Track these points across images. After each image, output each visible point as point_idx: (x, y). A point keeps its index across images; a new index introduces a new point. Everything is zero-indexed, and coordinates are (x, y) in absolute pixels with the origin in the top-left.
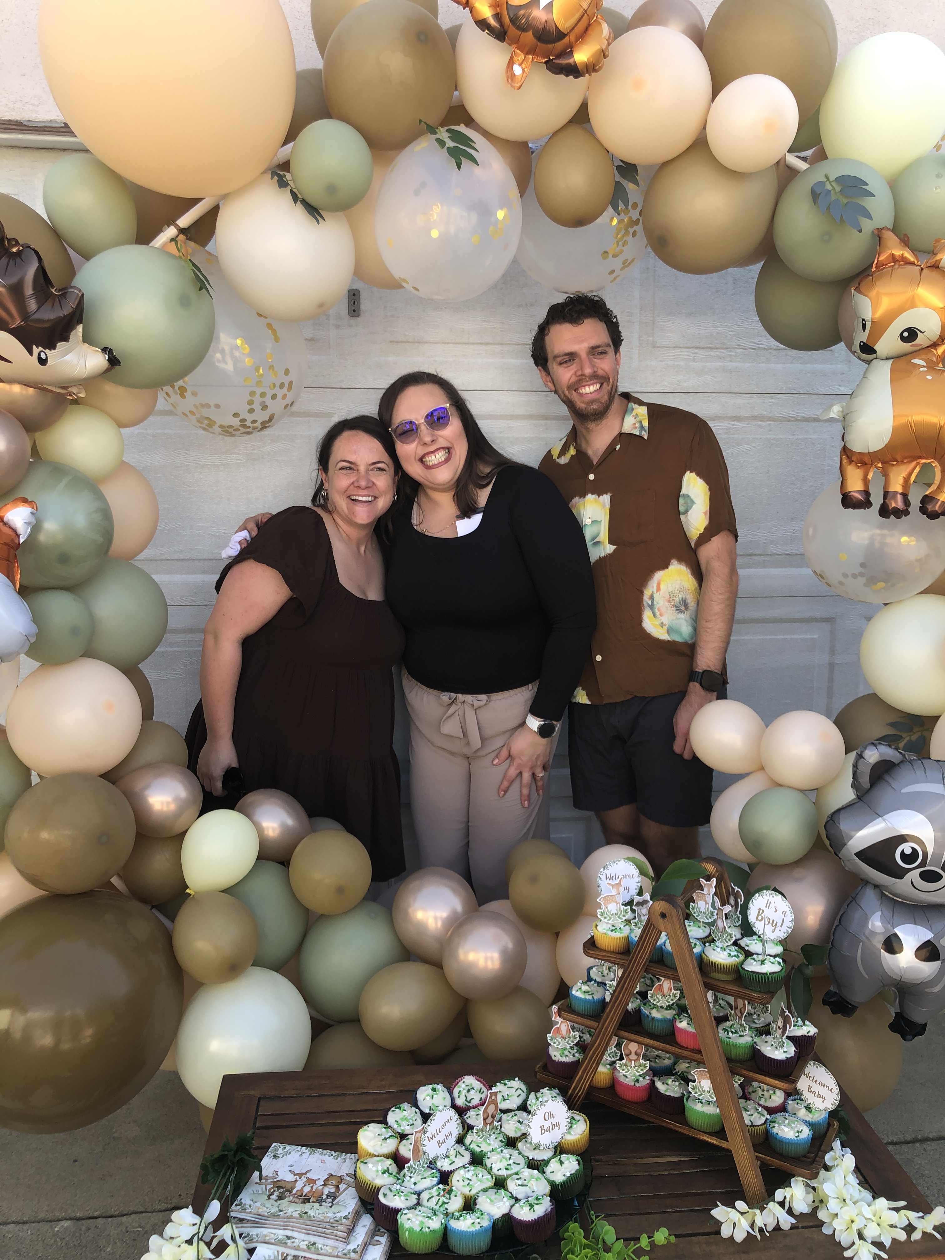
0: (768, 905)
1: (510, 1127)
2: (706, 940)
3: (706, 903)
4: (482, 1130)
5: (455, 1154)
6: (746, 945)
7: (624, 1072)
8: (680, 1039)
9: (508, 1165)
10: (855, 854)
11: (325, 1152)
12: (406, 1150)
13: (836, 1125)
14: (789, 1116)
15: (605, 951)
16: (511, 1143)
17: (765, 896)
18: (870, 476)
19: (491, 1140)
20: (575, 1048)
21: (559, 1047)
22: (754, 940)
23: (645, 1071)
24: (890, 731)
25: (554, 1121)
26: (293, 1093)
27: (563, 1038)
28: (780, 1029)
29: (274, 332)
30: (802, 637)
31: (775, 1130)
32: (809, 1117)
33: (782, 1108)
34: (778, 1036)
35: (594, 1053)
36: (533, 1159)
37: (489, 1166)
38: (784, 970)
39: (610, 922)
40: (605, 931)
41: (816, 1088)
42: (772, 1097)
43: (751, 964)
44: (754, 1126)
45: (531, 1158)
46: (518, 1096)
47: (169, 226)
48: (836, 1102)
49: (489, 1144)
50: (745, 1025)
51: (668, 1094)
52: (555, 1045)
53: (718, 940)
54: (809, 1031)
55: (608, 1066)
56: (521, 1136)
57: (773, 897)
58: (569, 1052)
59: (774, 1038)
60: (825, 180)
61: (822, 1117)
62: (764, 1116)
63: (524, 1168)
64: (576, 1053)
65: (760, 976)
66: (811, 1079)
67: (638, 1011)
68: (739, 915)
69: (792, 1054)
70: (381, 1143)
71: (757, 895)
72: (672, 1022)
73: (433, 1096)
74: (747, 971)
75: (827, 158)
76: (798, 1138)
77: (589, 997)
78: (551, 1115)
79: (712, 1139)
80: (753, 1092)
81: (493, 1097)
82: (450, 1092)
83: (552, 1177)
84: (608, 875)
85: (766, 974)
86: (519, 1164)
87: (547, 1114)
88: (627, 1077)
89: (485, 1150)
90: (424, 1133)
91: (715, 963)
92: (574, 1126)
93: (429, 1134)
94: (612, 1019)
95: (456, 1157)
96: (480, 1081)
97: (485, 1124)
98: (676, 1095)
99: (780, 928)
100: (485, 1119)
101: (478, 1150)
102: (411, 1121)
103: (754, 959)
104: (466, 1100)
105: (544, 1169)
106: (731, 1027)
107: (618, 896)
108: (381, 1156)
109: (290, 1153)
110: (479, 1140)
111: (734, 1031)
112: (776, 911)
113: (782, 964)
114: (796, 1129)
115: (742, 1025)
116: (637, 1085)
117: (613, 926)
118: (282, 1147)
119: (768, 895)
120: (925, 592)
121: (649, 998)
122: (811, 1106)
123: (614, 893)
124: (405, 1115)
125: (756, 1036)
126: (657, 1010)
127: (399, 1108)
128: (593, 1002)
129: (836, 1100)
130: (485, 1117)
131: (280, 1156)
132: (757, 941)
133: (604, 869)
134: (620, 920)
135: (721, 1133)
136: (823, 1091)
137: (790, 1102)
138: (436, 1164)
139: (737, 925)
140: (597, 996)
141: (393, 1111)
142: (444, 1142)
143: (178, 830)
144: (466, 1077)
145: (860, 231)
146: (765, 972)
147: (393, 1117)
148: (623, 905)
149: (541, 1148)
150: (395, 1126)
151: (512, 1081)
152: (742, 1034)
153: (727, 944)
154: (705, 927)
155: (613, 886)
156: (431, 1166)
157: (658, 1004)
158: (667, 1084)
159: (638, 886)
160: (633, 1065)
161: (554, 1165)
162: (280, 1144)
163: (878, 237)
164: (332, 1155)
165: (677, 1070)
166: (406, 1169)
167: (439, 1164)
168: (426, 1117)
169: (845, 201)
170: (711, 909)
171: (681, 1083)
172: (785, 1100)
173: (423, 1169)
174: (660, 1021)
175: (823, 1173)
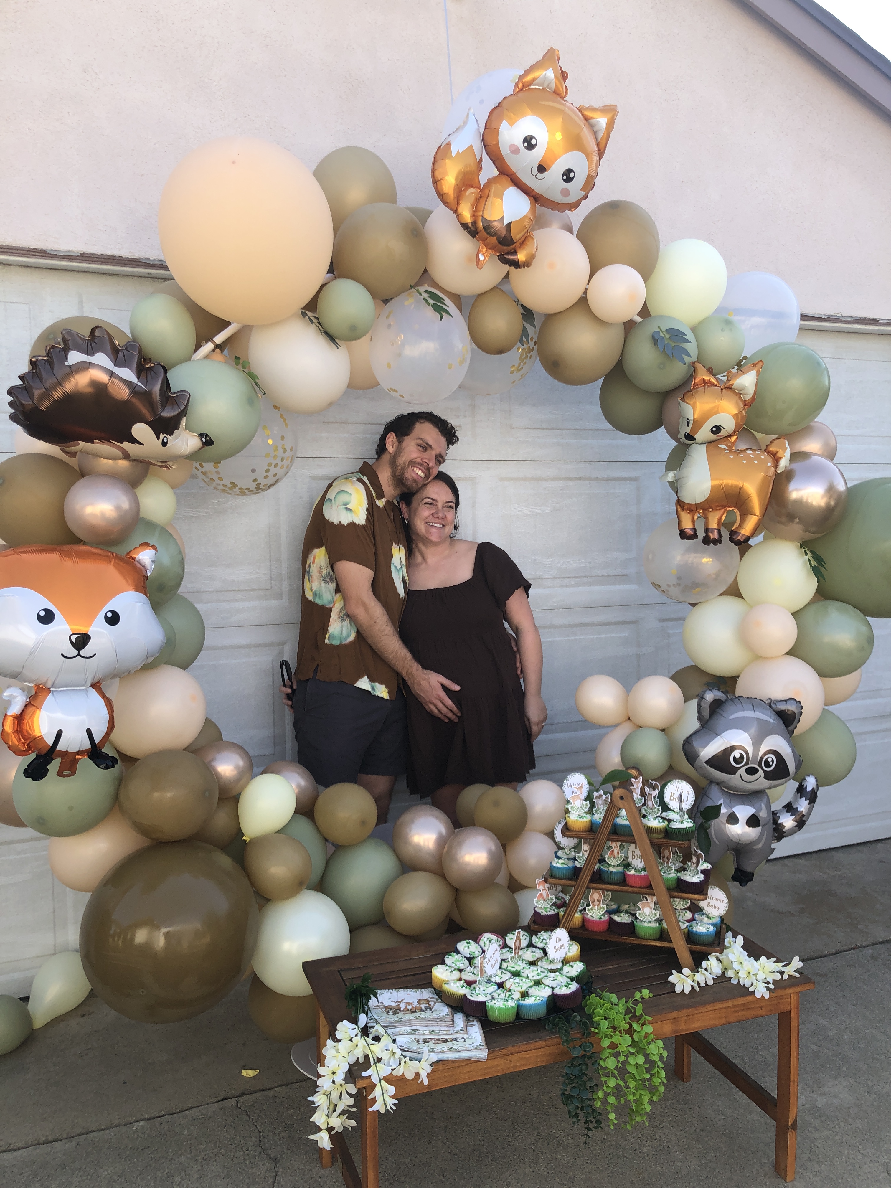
0: (677, 789)
1: (528, 955)
3: (636, 794)
4: (514, 957)
5: (501, 973)
6: (667, 816)
7: (591, 914)
8: (630, 882)
9: (537, 973)
11: (406, 990)
12: (468, 976)
13: (724, 926)
14: (699, 922)
15: (576, 832)
16: (532, 963)
17: (674, 784)
18: (696, 517)
19: (520, 964)
20: (553, 906)
21: (543, 906)
22: (671, 812)
23: (604, 911)
25: (561, 943)
26: (360, 965)
27: (545, 900)
28: (694, 867)
31: (694, 929)
32: (710, 921)
33: (693, 919)
35: (575, 901)
36: (552, 969)
37: (525, 976)
38: (694, 825)
39: (577, 813)
40: (576, 818)
41: (713, 903)
42: (685, 914)
43: (675, 825)
44: (682, 929)
45: (550, 968)
46: (525, 939)
47: (207, 342)
49: (520, 966)
50: (671, 867)
51: (623, 922)
52: (540, 906)
53: (649, 814)
54: (708, 867)
55: (579, 913)
56: (538, 959)
57: (680, 783)
58: (550, 909)
59: (690, 871)
60: (658, 330)
61: (718, 920)
62: (685, 924)
63: (548, 973)
64: (555, 909)
65: (682, 830)
67: (600, 870)
68: (658, 798)
69: (703, 879)
70: (449, 975)
71: (669, 784)
72: (624, 874)
73: (468, 947)
74: (673, 829)
76: (709, 932)
77: (565, 867)
78: (560, 939)
79: (656, 943)
81: (518, 935)
82: (478, 943)
83: (569, 974)
84: (569, 785)
85: (686, 828)
86: (545, 972)
87: (557, 939)
88: (594, 916)
89: (518, 969)
90: (485, 959)
91: (651, 828)
92: (571, 948)
93: (487, 959)
94: (586, 877)
95: (502, 975)
96: (495, 935)
97: (515, 953)
98: (629, 922)
99: (686, 803)
101: (514, 970)
102: (461, 962)
103: (675, 822)
105: (561, 972)
107: (582, 795)
108: (454, 981)
110: (513, 965)
111: (664, 871)
112: (683, 792)
113: (692, 823)
114: (706, 928)
115: (669, 867)
116: (602, 919)
117: (579, 815)
119: (676, 782)
120: (722, 594)
121: (606, 860)
122: (710, 915)
123: (578, 793)
124: (456, 959)
125: (678, 872)
126: (612, 867)
127: (451, 955)
128: (568, 869)
129: (726, 908)
130: (515, 949)
131: (380, 996)
132: (674, 813)
133: (566, 781)
134: (584, 811)
135: (661, 938)
136: (718, 904)
137: (697, 916)
138: (491, 980)
139: (658, 804)
140: (571, 865)
141: (447, 957)
142: (494, 965)
143: (236, 791)
144: (485, 934)
145: (684, 364)
147: (448, 961)
148: (584, 800)
149: (555, 961)
150: (453, 965)
151: (517, 932)
152: (670, 872)
153: (656, 816)
155: (577, 788)
156: (489, 981)
157: (612, 864)
158: (621, 917)
159: (587, 790)
160: (596, 909)
161: (567, 968)
165: (622, 910)
167: (493, 980)
168: (470, 959)
169: (674, 345)
170: (640, 798)
171: (629, 915)
172: (693, 916)
173: (485, 983)
174: (615, 873)
175: (725, 951)
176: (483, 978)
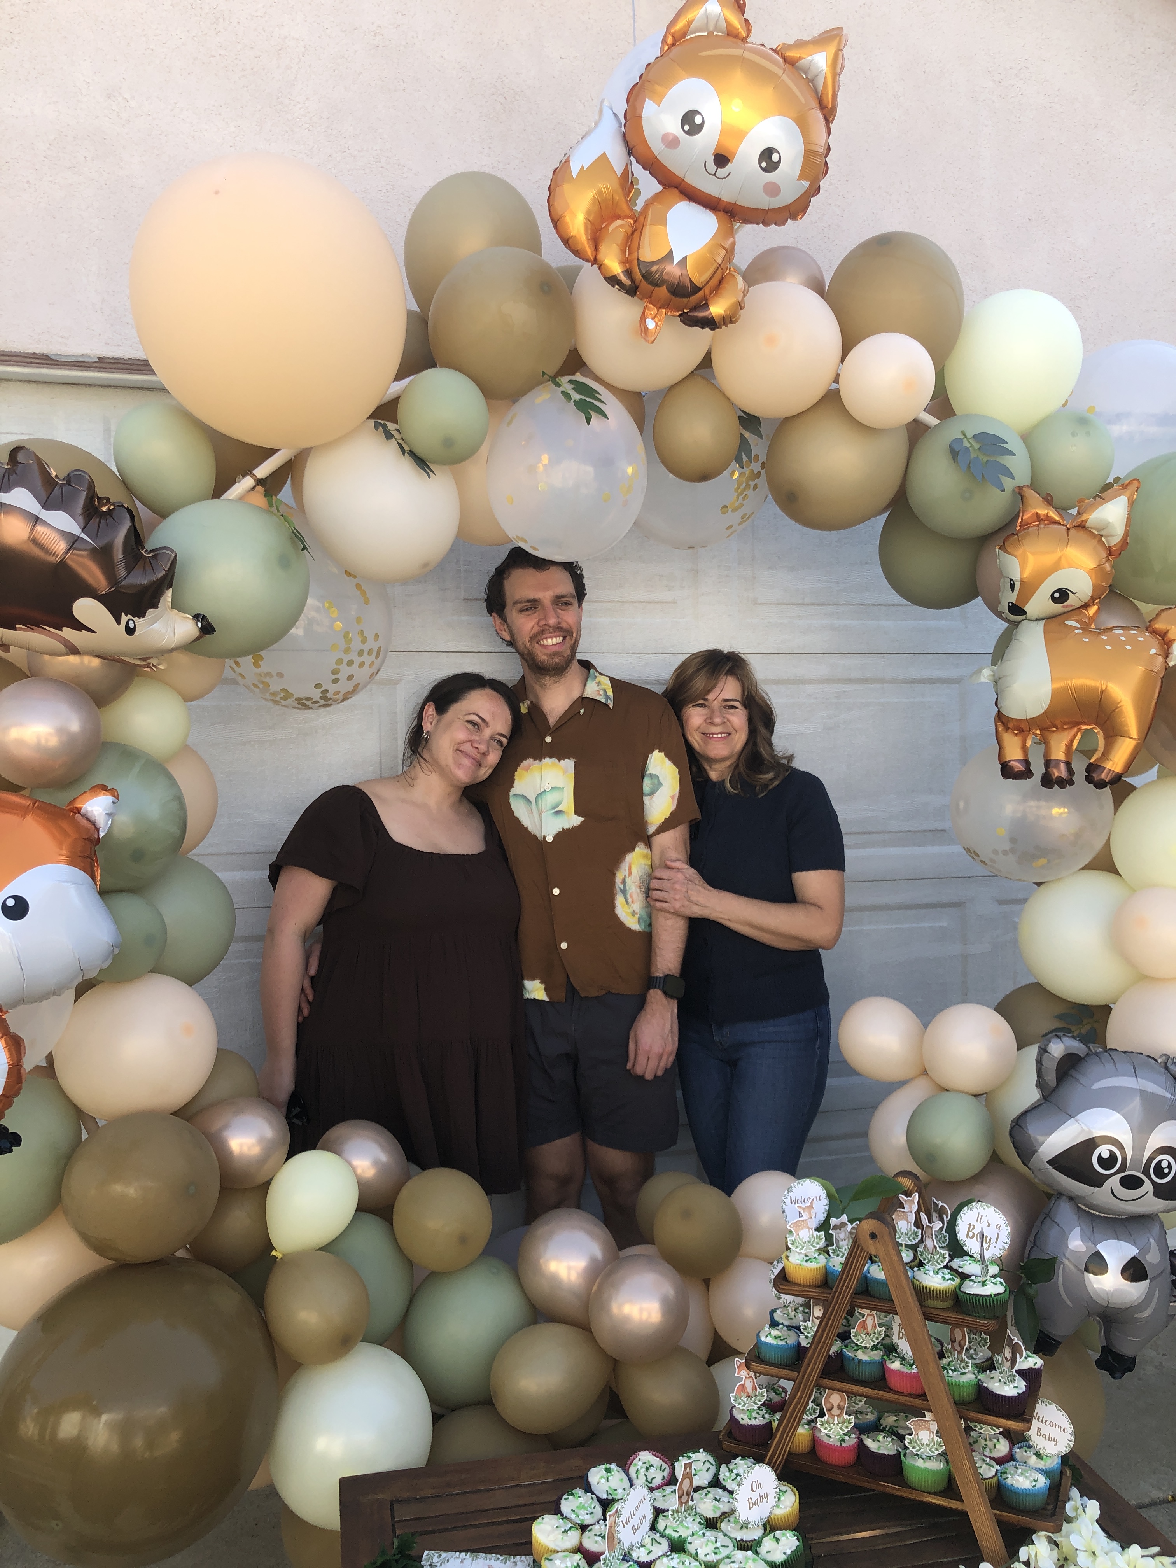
0: (979, 1219)
1: (707, 1506)
2: (912, 1264)
3: (908, 1222)
4: (677, 1512)
5: (650, 1542)
6: (959, 1267)
7: (826, 1431)
8: (893, 1382)
9: (715, 1548)
10: (1047, 1162)
11: (489, 1556)
12: (592, 1543)
13: (1069, 1472)
14: (1019, 1465)
15: (800, 1285)
16: (711, 1524)
17: (975, 1209)
18: (1029, 743)
19: (689, 1523)
20: (763, 1408)
21: (745, 1408)
22: (966, 1260)
23: (850, 1428)
24: (1057, 1024)
25: (762, 1492)
26: (430, 1493)
27: (749, 1397)
28: (1007, 1360)
29: (364, 593)
30: (930, 925)
31: (1009, 1482)
32: (1041, 1465)
33: (1010, 1458)
34: (1006, 1369)
35: (795, 1409)
36: (742, 1540)
37: (693, 1552)
38: (1008, 1290)
39: (803, 1251)
40: (799, 1262)
41: (1046, 1430)
42: (997, 1445)
43: (972, 1287)
44: (985, 1479)
45: (739, 1539)
46: (707, 1470)
47: (243, 476)
48: (1070, 1443)
49: (688, 1528)
50: (966, 1360)
51: (881, 1452)
52: (740, 1406)
53: (928, 1262)
54: (1036, 1363)
55: (806, 1426)
56: (721, 1516)
57: (985, 1209)
58: (757, 1413)
59: (1001, 1373)
60: (962, 437)
61: (1055, 1463)
62: (993, 1467)
63: (734, 1550)
64: (766, 1413)
65: (984, 1299)
66: (1040, 1420)
67: (840, 1355)
68: (945, 1234)
69: (1024, 1389)
70: (561, 1536)
71: (965, 1208)
72: (882, 1364)
73: (608, 1478)
74: (968, 1294)
75: (954, 414)
76: (1036, 1488)
77: (782, 1343)
78: (759, 1485)
79: (938, 1500)
80: (975, 1442)
81: (688, 1469)
82: (626, 1472)
83: (770, 1558)
84: (794, 1199)
85: (991, 1295)
86: (728, 1547)
87: (754, 1483)
88: (830, 1437)
89: (684, 1535)
90: (619, 1517)
91: (930, 1289)
92: (782, 1498)
93: (623, 1518)
94: (814, 1366)
95: (652, 1545)
96: (658, 1457)
97: (681, 1503)
98: (891, 1453)
99: (994, 1244)
100: (680, 1497)
101: (676, 1535)
102: (589, 1509)
103: (972, 1281)
104: (647, 1480)
105: (756, 1550)
106: (949, 1365)
107: (809, 1220)
108: (564, 1551)
109: (448, 1561)
110: (675, 1524)
111: (953, 1368)
112: (989, 1225)
113: (1004, 1284)
114: (1032, 1479)
115: (963, 1361)
116: (844, 1445)
117: (806, 1256)
118: (436, 1555)
119: (978, 1207)
120: (1086, 868)
121: (852, 1338)
122: (1041, 1452)
123: (804, 1218)
124: (581, 1503)
125: (979, 1372)
126: (863, 1352)
127: (573, 1495)
128: (788, 1349)
129: (1071, 1441)
130: (680, 1495)
131: (438, 1564)
132: (971, 1262)
133: (789, 1192)
134: (814, 1249)
135: (953, 1493)
136: (1054, 1432)
137: (1017, 1450)
138: (631, 1555)
139: (943, 1245)
140: (791, 1341)
141: (565, 1499)
142: (639, 1527)
143: (262, 1179)
144: (642, 1453)
145: (1003, 491)
146: (989, 1293)
147: (567, 1505)
148: (816, 1230)
149: (750, 1526)
150: (573, 1516)
151: (696, 1454)
152: (964, 1371)
153: (939, 1267)
154: (908, 1251)
155: (804, 1209)
156: (626, 1558)
157: (863, 1345)
158: (879, 1441)
159: (825, 1209)
160: (836, 1422)
161: (768, 1543)
162: (433, 1552)
163: (1020, 494)
164: (499, 1559)
165: (884, 1425)
166: (602, 1562)
167: (635, 1555)
168: (606, 1504)
169: (985, 459)
170: (914, 1228)
171: (893, 1439)
172: (1011, 1449)
173: (618, 1562)
174: (868, 1363)
175: (1065, 1525)
176: (613, 1554)
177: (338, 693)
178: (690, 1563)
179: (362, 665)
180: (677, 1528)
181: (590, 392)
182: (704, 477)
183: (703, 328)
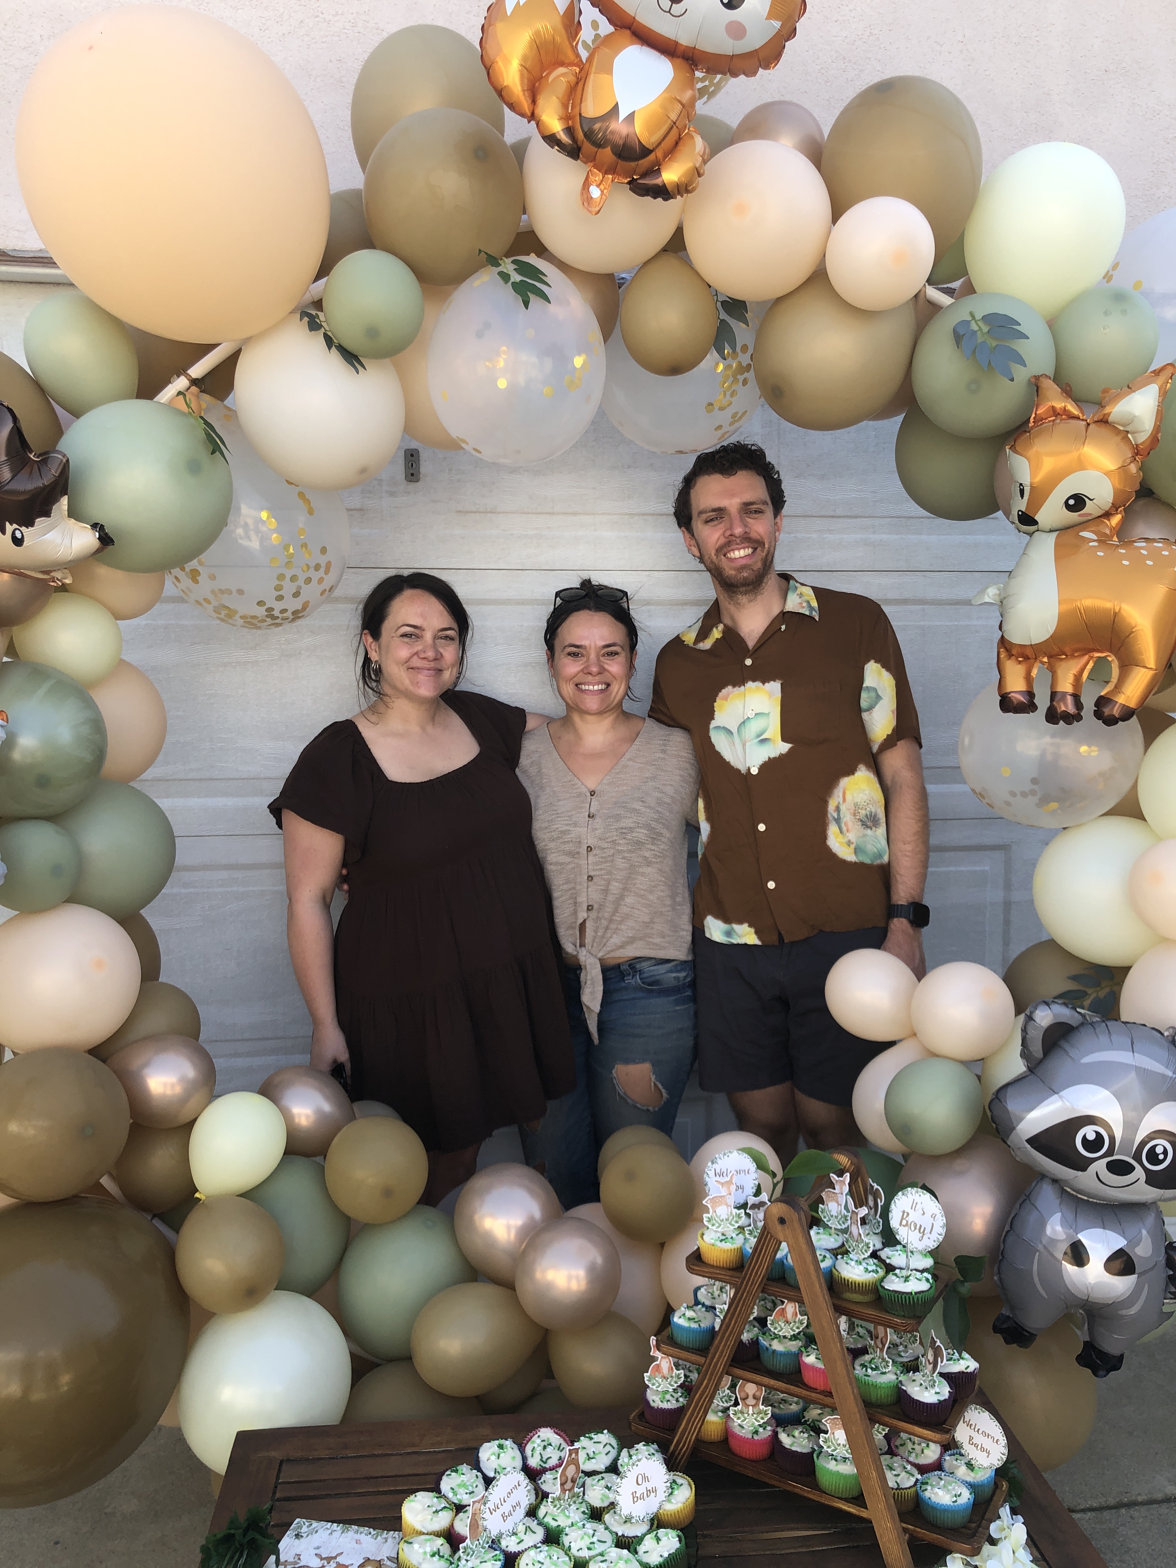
0: (914, 1206)
1: (596, 1495)
2: (839, 1251)
3: (838, 1204)
4: (559, 1499)
5: (524, 1530)
6: (888, 1258)
7: (739, 1421)
8: (808, 1377)
9: (591, 1543)
11: (362, 1529)
12: (462, 1526)
13: (1005, 1485)
14: (945, 1475)
15: (712, 1266)
16: (596, 1514)
17: (909, 1195)
18: (1034, 672)
19: (571, 1511)
20: (680, 1390)
21: (659, 1389)
22: (897, 1251)
23: (766, 1419)
24: (1072, 986)
25: (650, 1486)
26: (324, 1454)
27: (664, 1378)
28: (930, 1363)
29: (307, 501)
30: (969, 869)
31: (927, 1494)
32: (971, 1477)
33: (938, 1466)
34: (928, 1373)
35: (700, 1397)
36: (623, 1535)
37: (567, 1545)
38: (933, 1288)
39: (719, 1230)
40: (713, 1241)
41: (979, 1439)
42: (925, 1451)
43: (892, 1282)
44: (902, 1489)
45: (620, 1534)
46: (607, 1454)
47: (178, 377)
48: (1003, 1456)
49: (568, 1517)
50: (887, 1359)
51: (794, 1449)
52: (654, 1387)
53: (853, 1251)
54: (968, 1367)
55: (720, 1414)
56: (609, 1506)
57: (920, 1196)
58: (672, 1395)
59: (923, 1376)
60: (969, 318)
61: (987, 1476)
62: (913, 1476)
63: (611, 1547)
64: (681, 1396)
65: (903, 1296)
66: (973, 1427)
67: (755, 1342)
68: (879, 1219)
69: (947, 1396)
70: (431, 1517)
71: (900, 1193)
72: (798, 1355)
73: (499, 1455)
74: (887, 1289)
75: (975, 293)
76: (956, 1504)
77: (694, 1326)
78: (646, 1478)
79: (849, 1507)
80: (902, 1445)
81: (573, 1456)
82: (522, 1450)
83: (646, 1559)
84: (718, 1171)
85: (911, 1293)
86: (605, 1542)
87: (640, 1476)
88: (743, 1427)
89: (562, 1525)
90: (485, 1504)
91: (848, 1281)
92: (676, 1492)
93: (490, 1505)
94: (723, 1353)
95: (525, 1534)
96: (559, 1435)
97: (564, 1491)
98: (805, 1451)
99: (929, 1235)
100: (562, 1485)
101: (554, 1524)
102: (470, 1488)
103: (896, 1275)
104: (541, 1460)
105: (636, 1548)
106: (870, 1362)
107: (728, 1196)
108: (431, 1534)
109: (317, 1532)
110: (555, 1512)
111: (874, 1366)
112: (924, 1214)
113: (931, 1281)
114: (954, 1493)
115: (883, 1359)
116: (756, 1437)
117: (723, 1235)
118: (307, 1524)
119: (914, 1193)
120: (1109, 813)
121: (769, 1325)
122: (973, 1462)
123: (723, 1194)
124: (463, 1481)
125: (901, 1373)
126: (779, 1341)
127: (456, 1471)
128: (700, 1332)
129: (1004, 1454)
130: (563, 1481)
131: (305, 1535)
132: (901, 1252)
133: (713, 1163)
134: (732, 1228)
135: (859, 1499)
136: (987, 1443)
137: (947, 1458)
138: (500, 1544)
139: (877, 1232)
140: (705, 1324)
141: (447, 1475)
142: (511, 1515)
143: (185, 1117)
144: (543, 1430)
145: (1012, 380)
146: (910, 1291)
147: (447, 1483)
148: (734, 1208)
149: (633, 1521)
150: (450, 1495)
151: (600, 1435)
152: (884, 1370)
153: (863, 1257)
154: (838, 1235)
155: (722, 1184)
156: (494, 1546)
157: (781, 1334)
158: (794, 1436)
159: (755, 1184)
160: (751, 1412)
161: (649, 1543)
162: (304, 1520)
163: (1035, 386)
164: (370, 1533)
165: (806, 1418)
166: (461, 1550)
167: (503, 1544)
168: (488, 1482)
169: (994, 344)
170: (844, 1211)
171: (811, 1435)
172: (942, 1455)
173: (483, 1551)
174: (782, 1354)
175: (987, 1548)
176: (477, 1542)
177: (284, 611)
178: (558, 1558)
179: (308, 581)
180: (557, 1516)
181: (535, 273)
182: (675, 369)
183: (655, 198)
